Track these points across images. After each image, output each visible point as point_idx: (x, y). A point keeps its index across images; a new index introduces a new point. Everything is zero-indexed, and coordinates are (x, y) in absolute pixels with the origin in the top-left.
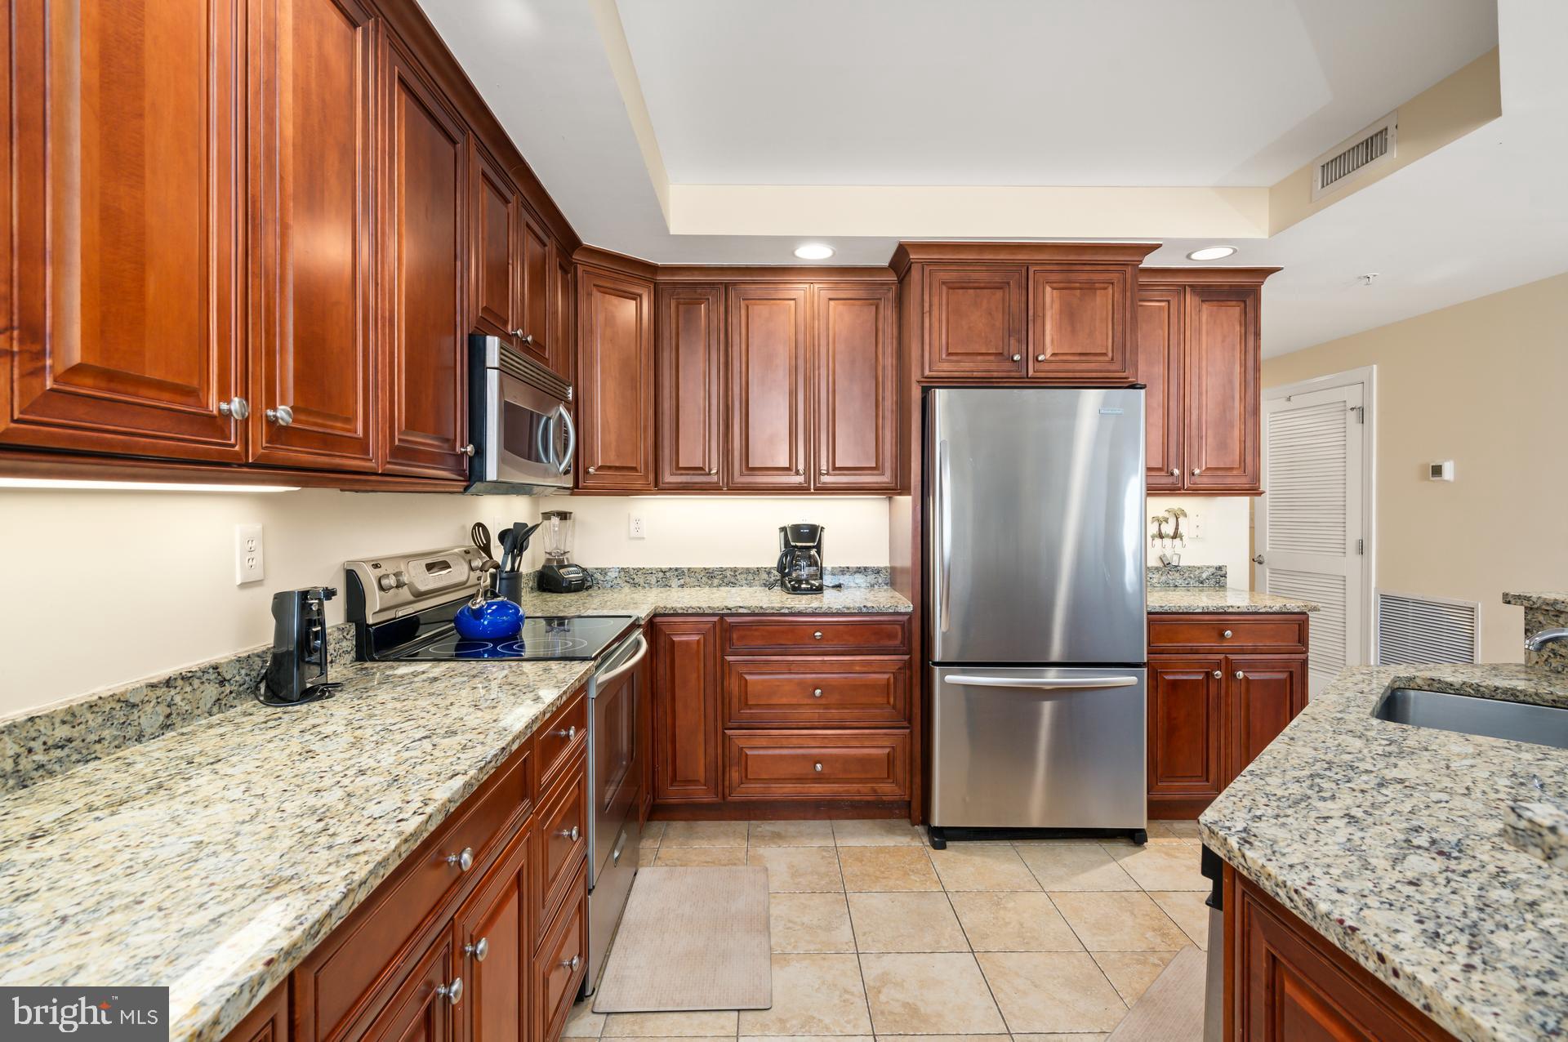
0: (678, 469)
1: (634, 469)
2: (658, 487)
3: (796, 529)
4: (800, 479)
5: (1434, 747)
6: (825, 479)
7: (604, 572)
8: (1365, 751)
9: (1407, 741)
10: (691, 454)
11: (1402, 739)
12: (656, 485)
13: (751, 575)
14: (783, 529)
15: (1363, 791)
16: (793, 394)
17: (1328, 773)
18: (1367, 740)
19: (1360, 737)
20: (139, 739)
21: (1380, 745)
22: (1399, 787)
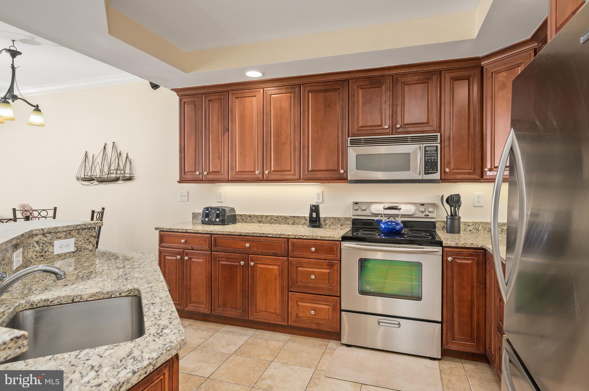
5: (112, 281)
8: (133, 274)
9: (121, 281)
11: (124, 281)
15: (128, 264)
17: (138, 266)
18: (134, 277)
19: (137, 278)
20: (288, 224)
21: (130, 277)
22: (120, 267)
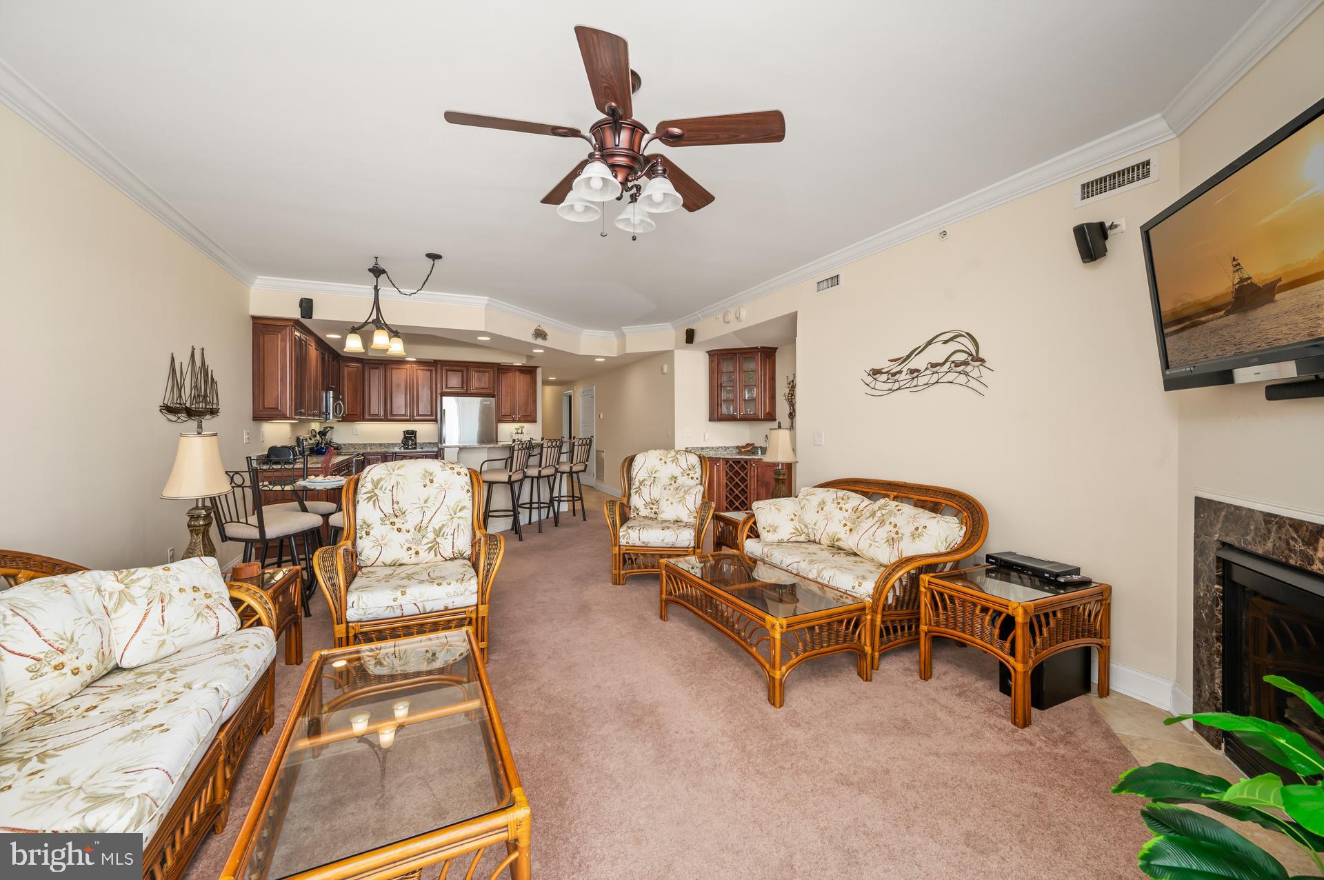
0: (370, 415)
1: (356, 415)
2: (364, 419)
3: (407, 431)
4: (408, 418)
6: (416, 418)
7: (345, 445)
10: (374, 410)
12: (363, 418)
13: (394, 445)
14: (404, 432)
16: (406, 394)
